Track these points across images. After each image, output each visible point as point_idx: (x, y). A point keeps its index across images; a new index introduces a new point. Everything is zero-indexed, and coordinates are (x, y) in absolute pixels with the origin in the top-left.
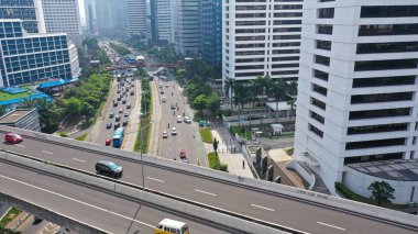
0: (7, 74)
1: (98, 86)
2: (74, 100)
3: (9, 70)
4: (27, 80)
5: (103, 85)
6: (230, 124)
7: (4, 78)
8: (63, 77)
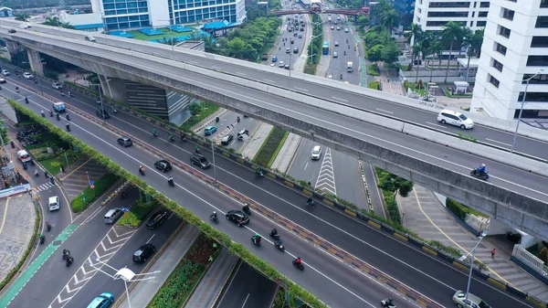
0: (174, 11)
1: (264, 30)
2: (237, 40)
3: (176, 7)
4: (192, 19)
5: (269, 29)
6: (405, 79)
7: (171, 15)
8: (227, 18)
